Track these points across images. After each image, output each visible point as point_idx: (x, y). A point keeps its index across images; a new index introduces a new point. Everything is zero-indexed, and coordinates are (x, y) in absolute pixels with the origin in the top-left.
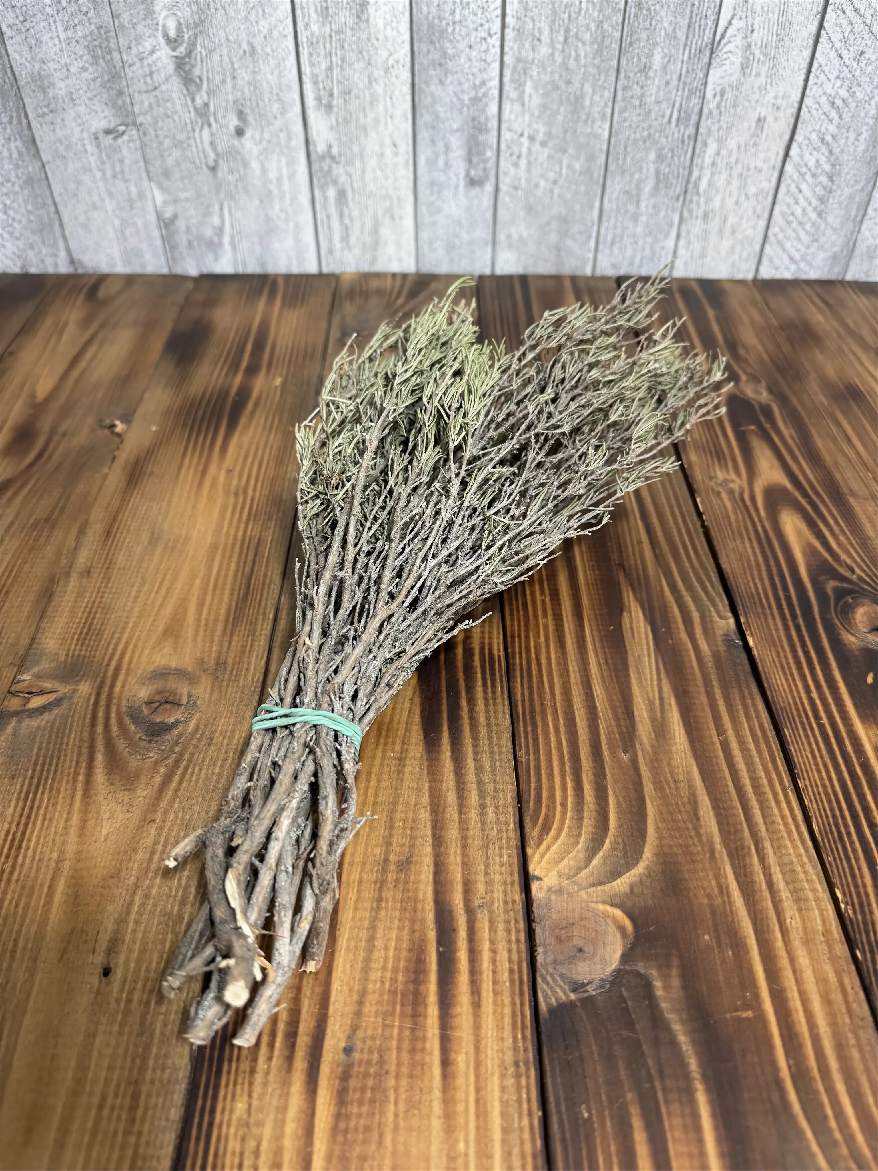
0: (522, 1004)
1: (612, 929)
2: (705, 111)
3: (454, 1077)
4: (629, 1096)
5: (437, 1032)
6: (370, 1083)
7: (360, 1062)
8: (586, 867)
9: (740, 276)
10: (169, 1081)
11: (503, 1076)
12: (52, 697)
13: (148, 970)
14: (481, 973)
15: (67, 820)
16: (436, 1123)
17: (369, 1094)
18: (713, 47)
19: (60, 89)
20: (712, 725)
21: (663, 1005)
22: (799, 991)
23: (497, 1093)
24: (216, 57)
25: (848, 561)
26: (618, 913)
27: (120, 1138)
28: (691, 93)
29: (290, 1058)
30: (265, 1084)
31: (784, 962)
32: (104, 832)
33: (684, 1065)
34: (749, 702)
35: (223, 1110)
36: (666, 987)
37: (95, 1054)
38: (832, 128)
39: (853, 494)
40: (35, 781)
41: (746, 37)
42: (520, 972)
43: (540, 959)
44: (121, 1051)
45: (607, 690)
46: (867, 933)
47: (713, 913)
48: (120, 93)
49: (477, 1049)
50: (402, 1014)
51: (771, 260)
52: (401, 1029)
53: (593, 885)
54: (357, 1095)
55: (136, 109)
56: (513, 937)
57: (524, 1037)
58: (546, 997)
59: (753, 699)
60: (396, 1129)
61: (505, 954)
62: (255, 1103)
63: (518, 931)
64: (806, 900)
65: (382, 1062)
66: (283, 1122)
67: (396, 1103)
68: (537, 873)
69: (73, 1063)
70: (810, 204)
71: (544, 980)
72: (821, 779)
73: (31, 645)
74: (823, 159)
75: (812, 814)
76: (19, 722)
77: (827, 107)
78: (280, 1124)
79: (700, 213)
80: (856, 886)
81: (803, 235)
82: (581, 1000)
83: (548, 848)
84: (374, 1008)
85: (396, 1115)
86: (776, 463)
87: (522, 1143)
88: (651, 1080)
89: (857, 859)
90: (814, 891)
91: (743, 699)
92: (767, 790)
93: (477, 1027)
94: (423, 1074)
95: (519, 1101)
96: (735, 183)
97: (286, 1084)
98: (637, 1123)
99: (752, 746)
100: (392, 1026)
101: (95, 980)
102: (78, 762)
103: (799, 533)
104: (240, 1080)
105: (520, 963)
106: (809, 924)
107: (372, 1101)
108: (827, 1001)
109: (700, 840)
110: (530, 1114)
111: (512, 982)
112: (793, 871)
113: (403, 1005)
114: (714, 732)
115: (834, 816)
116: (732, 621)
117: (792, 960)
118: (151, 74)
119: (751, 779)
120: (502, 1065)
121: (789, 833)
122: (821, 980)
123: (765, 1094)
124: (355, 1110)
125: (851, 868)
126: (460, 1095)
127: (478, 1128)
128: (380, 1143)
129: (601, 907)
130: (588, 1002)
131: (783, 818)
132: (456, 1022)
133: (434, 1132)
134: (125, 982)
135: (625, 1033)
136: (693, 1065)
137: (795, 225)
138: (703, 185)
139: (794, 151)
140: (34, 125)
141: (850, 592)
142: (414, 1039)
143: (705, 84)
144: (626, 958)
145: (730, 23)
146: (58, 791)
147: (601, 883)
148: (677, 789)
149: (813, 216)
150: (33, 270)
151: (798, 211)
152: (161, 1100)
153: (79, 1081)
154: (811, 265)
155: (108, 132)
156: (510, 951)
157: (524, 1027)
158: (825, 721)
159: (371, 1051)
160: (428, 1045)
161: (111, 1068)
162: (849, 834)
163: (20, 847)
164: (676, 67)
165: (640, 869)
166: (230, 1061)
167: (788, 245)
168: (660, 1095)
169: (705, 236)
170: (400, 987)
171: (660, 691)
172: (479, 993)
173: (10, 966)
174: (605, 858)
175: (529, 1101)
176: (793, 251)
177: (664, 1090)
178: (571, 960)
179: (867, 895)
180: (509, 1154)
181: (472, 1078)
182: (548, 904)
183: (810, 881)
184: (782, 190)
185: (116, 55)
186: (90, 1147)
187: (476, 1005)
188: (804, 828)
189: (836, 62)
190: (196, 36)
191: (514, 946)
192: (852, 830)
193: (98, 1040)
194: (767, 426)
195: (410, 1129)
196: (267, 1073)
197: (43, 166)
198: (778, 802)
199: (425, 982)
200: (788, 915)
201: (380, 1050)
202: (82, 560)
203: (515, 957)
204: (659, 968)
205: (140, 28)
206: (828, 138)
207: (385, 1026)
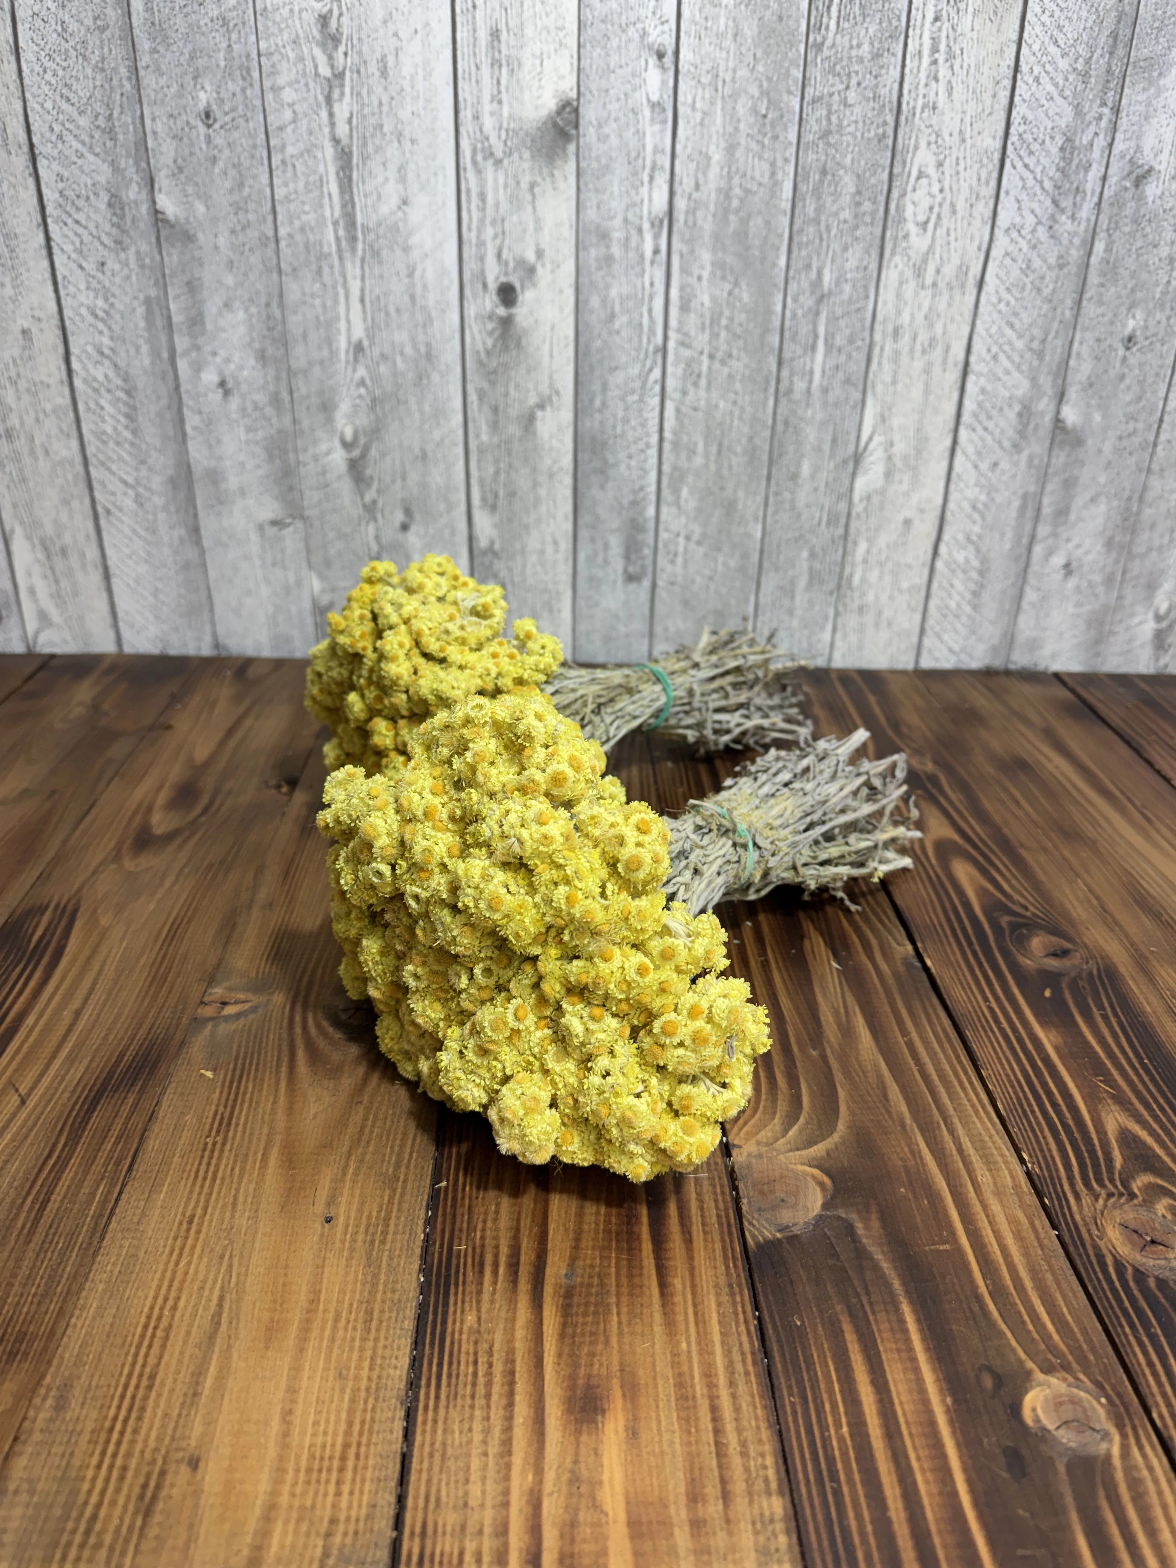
0: (731, 1241)
1: (812, 1183)
2: (854, 514)
3: (672, 1295)
4: (839, 1308)
5: (652, 1261)
6: (593, 1300)
7: (582, 1285)
8: (783, 1136)
9: (900, 666)
10: (399, 1301)
11: (718, 1295)
12: (247, 1006)
13: (369, 1217)
14: (690, 1217)
15: (274, 1103)
16: (658, 1329)
17: (592, 1308)
18: (857, 458)
19: (233, 482)
20: (896, 1029)
21: (864, 1241)
22: (994, 1232)
23: (714, 1306)
24: (388, 459)
25: (1022, 901)
26: (816, 1172)
27: (357, 1343)
28: (839, 498)
29: (514, 1281)
30: (492, 1302)
31: (978, 1208)
32: (312, 1112)
33: (888, 1285)
34: (931, 1011)
35: (454, 1322)
36: (867, 1228)
37: (325, 1281)
38: (977, 529)
39: (1022, 845)
40: (238, 1073)
41: (886, 450)
42: (727, 1217)
43: (745, 1208)
44: (351, 1278)
45: (792, 1000)
46: (1054, 1185)
47: (907, 1171)
48: (291, 489)
49: (692, 1275)
50: (617, 1248)
51: (930, 651)
52: (618, 1260)
53: (791, 1150)
54: (582, 1309)
55: (306, 503)
56: (718, 1190)
57: (735, 1266)
58: (753, 1236)
59: (934, 1009)
60: (621, 1334)
61: (713, 1204)
62: (484, 1316)
63: (722, 1186)
64: (996, 1162)
65: (602, 1285)
66: (513, 1329)
67: (618, 1314)
68: (736, 1142)
69: (304, 1288)
70: (963, 597)
71: (750, 1223)
72: (1004, 1069)
73: (219, 965)
74: (971, 557)
75: (996, 1095)
76: (215, 1026)
77: (968, 510)
78: (510, 1331)
79: (855, 606)
80: (1042, 1150)
81: (959, 626)
82: (787, 1238)
83: (746, 1123)
84: (591, 1243)
85: (620, 1323)
86: (945, 821)
87: (741, 1344)
88: (858, 1296)
89: (1042, 1131)
90: (1002, 1156)
91: (925, 1009)
92: (953, 1079)
93: (691, 1258)
94: (641, 1295)
95: (736, 1314)
96: (888, 579)
97: (512, 1302)
98: (847, 1328)
99: (936, 1045)
100: (610, 1258)
101: (318, 1226)
102: (279, 1057)
103: (971, 879)
104: (467, 1299)
105: (726, 1209)
106: (998, 1180)
107: (596, 1313)
108: (1019, 1237)
109: (890, 1116)
110: (746, 1322)
111: (720, 1224)
112: (982, 1141)
113: (617, 1241)
114: (898, 1033)
115: (1018, 1098)
116: (910, 947)
117: (985, 1207)
118: (324, 473)
119: (936, 1071)
120: (716, 1286)
121: (976, 1112)
122: (1013, 1222)
123: (965, 1305)
124: (580, 1320)
125: (1036, 1137)
126: (679, 1309)
127: (698, 1333)
128: (607, 1342)
129: (800, 1168)
130: (793, 1239)
131: (969, 1100)
132: (670, 1254)
133: (657, 1337)
134: (347, 1226)
135: (830, 1262)
136: (897, 1284)
137: (951, 618)
138: (856, 580)
139: (943, 549)
140: (201, 514)
141: (1025, 925)
142: (630, 1266)
143: (851, 490)
144: (825, 1206)
145: (870, 439)
146: (262, 1080)
147: (798, 1149)
148: (866, 1077)
149: (968, 609)
150: (173, 652)
151: (953, 604)
152: (394, 1314)
153: (314, 1301)
154: (971, 656)
155: (274, 523)
156: (716, 1201)
157: (734, 1259)
158: (1005, 1025)
159: (591, 1277)
160: (645, 1271)
161: (343, 1292)
162: (1033, 1112)
163: (229, 1124)
164: (823, 476)
165: (836, 1138)
166: (457, 1285)
167: (946, 637)
168: (867, 1308)
169: (861, 629)
170: (614, 1228)
171: (844, 1002)
172: (690, 1233)
173: (233, 1216)
174: (800, 1131)
175: (744, 1312)
176: (951, 644)
177: (871, 1303)
178: (774, 1208)
179: (1053, 1157)
180: (730, 1352)
181: (689, 1297)
182: (749, 1166)
183: (998, 1149)
184: (935, 585)
185: (291, 456)
186: (330, 1350)
187: (688, 1241)
188: (990, 1109)
189: (973, 472)
190: (371, 441)
191: (720, 1198)
192: (1036, 1108)
193: (326, 1270)
194: (934, 791)
195: (633, 1333)
196: (494, 1293)
197: (202, 553)
198: (964, 1089)
199: (638, 1221)
200: (979, 1173)
201: (599, 1276)
202: (262, 895)
203: (721, 1206)
204: (859, 1213)
205: (319, 433)
206: (974, 538)
207: (601, 1257)
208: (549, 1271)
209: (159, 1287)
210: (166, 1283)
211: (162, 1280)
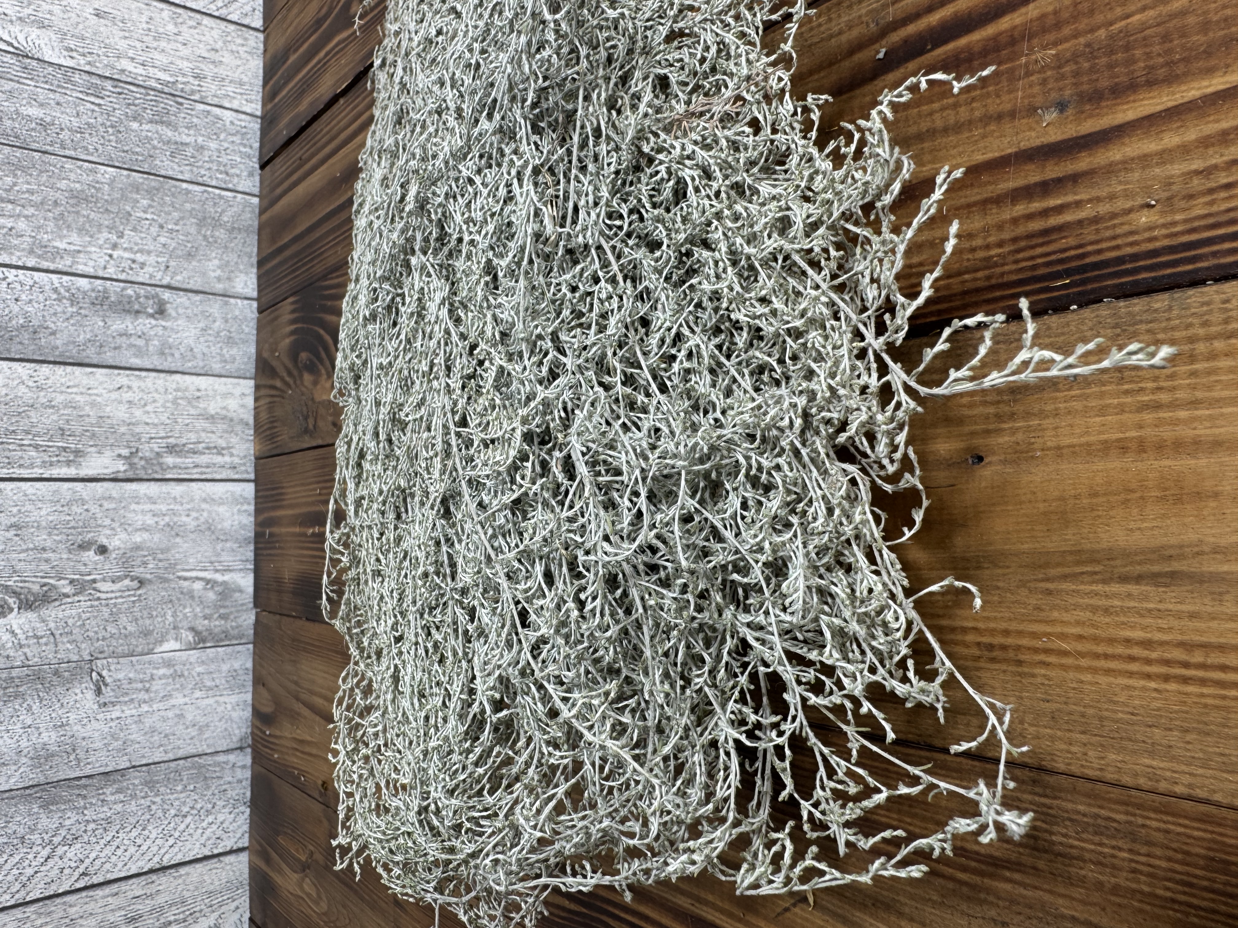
2: (88, 68)
6: (1103, 60)
7: (1076, 85)
17: (1119, 56)
18: (22, 55)
19: (51, 737)
24: (22, 566)
28: (68, 81)
30: (1113, 197)
35: (1151, 239)
37: (1083, 439)
48: (57, 674)
50: (1012, 57)
52: (1030, 52)
54: (1121, 69)
55: (74, 658)
65: (1075, 58)
66: (1163, 152)
78: (1166, 156)
79: (195, 81)
84: (1007, 97)
96: (163, 44)
97: (1110, 170)
100: (1028, 64)
101: (988, 471)
104: (1109, 233)
107: (1127, 48)
118: (37, 636)
124: (1141, 65)
128: (1180, 14)
140: (88, 771)
142: (1043, 29)
143: (59, 65)
150: (247, 794)
155: (98, 692)
159: (1061, 78)
164: (41, 94)
185: (15, 673)
193: (1066, 442)
196: (1097, 200)
197: (134, 767)
201: (1059, 66)
208: (1054, 136)
209: (1108, 672)
210: (1103, 663)
211: (1094, 671)
